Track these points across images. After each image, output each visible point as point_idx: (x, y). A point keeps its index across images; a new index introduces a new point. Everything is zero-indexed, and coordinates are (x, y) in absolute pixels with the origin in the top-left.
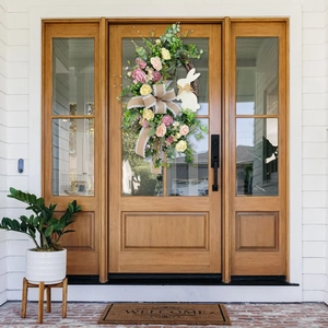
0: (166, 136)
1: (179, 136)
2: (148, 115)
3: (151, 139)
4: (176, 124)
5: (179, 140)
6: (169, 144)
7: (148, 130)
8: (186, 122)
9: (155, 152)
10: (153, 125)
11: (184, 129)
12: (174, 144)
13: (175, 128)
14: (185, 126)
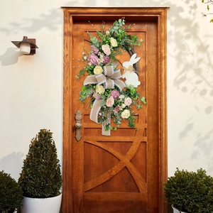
0: (114, 106)
1: (124, 106)
2: (100, 90)
3: (102, 109)
4: (122, 97)
5: (124, 109)
6: (116, 112)
7: (100, 101)
8: (129, 95)
9: (105, 118)
10: (103, 97)
11: (128, 101)
12: (120, 112)
13: (121, 100)
14: (129, 98)
